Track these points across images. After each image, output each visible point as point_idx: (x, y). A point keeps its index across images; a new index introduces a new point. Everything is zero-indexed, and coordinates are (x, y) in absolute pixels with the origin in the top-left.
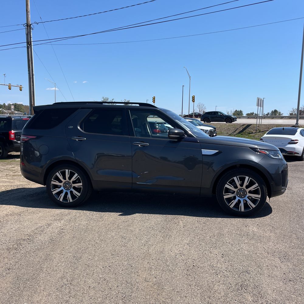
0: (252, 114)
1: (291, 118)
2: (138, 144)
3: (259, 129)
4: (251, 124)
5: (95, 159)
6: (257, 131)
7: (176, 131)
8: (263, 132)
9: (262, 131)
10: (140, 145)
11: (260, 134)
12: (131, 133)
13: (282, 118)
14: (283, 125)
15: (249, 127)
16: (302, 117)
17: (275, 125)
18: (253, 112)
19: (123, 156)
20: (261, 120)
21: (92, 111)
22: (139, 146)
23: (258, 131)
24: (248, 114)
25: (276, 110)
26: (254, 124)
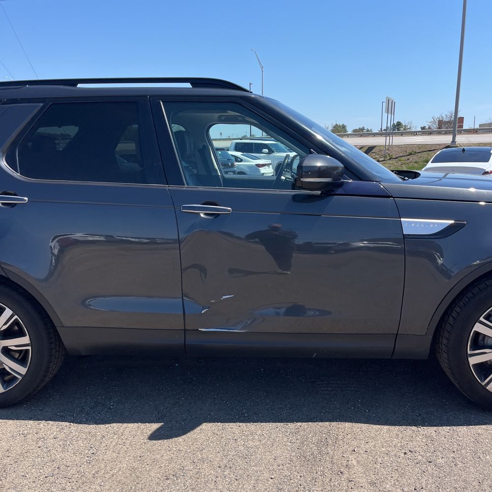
0: (363, 129)
1: (431, 134)
2: (199, 209)
3: (389, 154)
4: (376, 146)
5: (51, 264)
6: (385, 157)
7: (319, 164)
8: (396, 158)
9: (394, 157)
10: (205, 214)
11: (391, 162)
12: (171, 175)
13: (415, 133)
14: (429, 144)
15: (372, 152)
16: (448, 131)
17: (415, 146)
18: (363, 127)
19: (153, 242)
20: (391, 138)
21: (43, 108)
22: (202, 215)
23: (388, 157)
24: (355, 131)
25: (400, 122)
26: (380, 146)
